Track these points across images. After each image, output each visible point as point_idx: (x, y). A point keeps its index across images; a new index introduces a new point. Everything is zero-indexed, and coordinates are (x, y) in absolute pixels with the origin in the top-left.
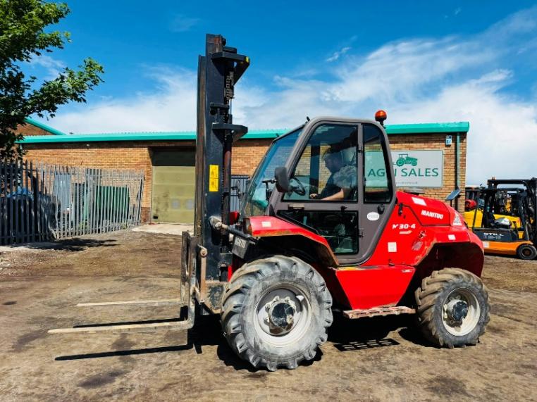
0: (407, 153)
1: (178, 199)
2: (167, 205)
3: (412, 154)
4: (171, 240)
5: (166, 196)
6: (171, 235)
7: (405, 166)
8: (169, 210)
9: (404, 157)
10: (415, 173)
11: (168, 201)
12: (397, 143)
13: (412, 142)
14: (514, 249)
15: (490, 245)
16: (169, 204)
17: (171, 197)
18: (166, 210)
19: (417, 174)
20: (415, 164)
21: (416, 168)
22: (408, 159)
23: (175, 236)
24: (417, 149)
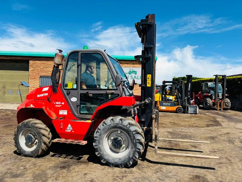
0: (133, 69)
1: (12, 90)
2: (4, 93)
3: (135, 69)
4: (10, 113)
5: (4, 87)
6: (9, 110)
7: (132, 74)
8: (6, 95)
9: (132, 70)
11: (5, 90)
12: (128, 64)
13: (135, 64)
14: (175, 109)
15: (166, 108)
16: (6, 92)
17: (7, 88)
18: (4, 95)
19: (137, 78)
20: (136, 74)
21: (136, 76)
22: (133, 71)
23: (12, 110)
24: (137, 67)
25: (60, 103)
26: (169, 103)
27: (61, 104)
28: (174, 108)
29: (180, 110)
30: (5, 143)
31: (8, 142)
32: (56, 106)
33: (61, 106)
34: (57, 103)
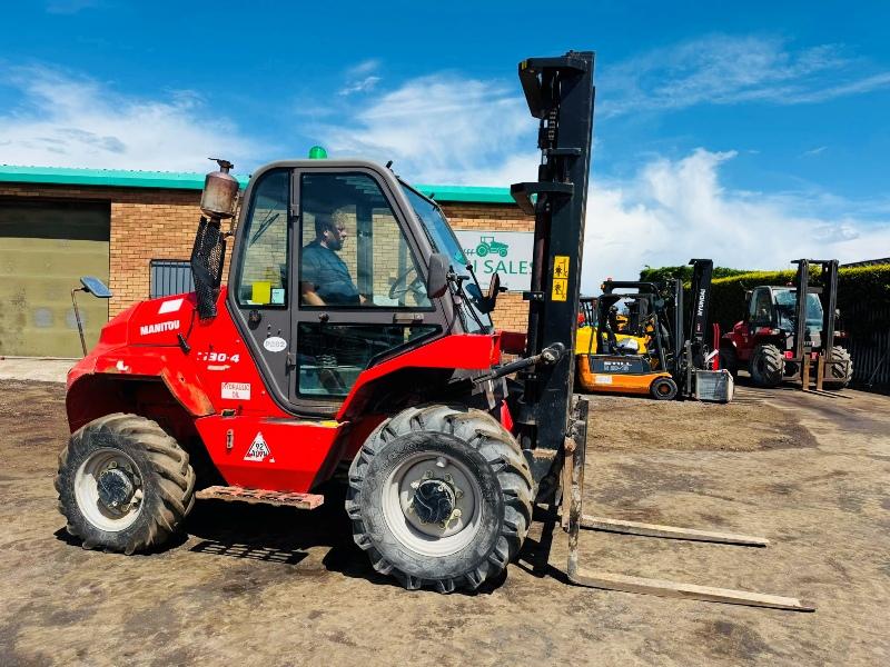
0: (493, 235)
1: (49, 309)
2: (21, 320)
3: (500, 238)
4: (41, 393)
5: (19, 300)
6: (39, 383)
7: (489, 256)
8: (26, 330)
9: (488, 241)
10: (504, 269)
11: (25, 311)
12: (477, 217)
13: (500, 218)
14: (647, 385)
15: (614, 380)
16: (28, 319)
17: (32, 302)
18: (20, 329)
19: (508, 271)
20: (504, 254)
21: (506, 260)
22: (495, 244)
23: (49, 383)
24: (507, 230)
25: (222, 357)
26: (625, 363)
27: (227, 362)
28: (644, 381)
29: (664, 390)
30: (21, 502)
31: (35, 499)
32: (210, 368)
33: (228, 367)
34: (214, 357)
